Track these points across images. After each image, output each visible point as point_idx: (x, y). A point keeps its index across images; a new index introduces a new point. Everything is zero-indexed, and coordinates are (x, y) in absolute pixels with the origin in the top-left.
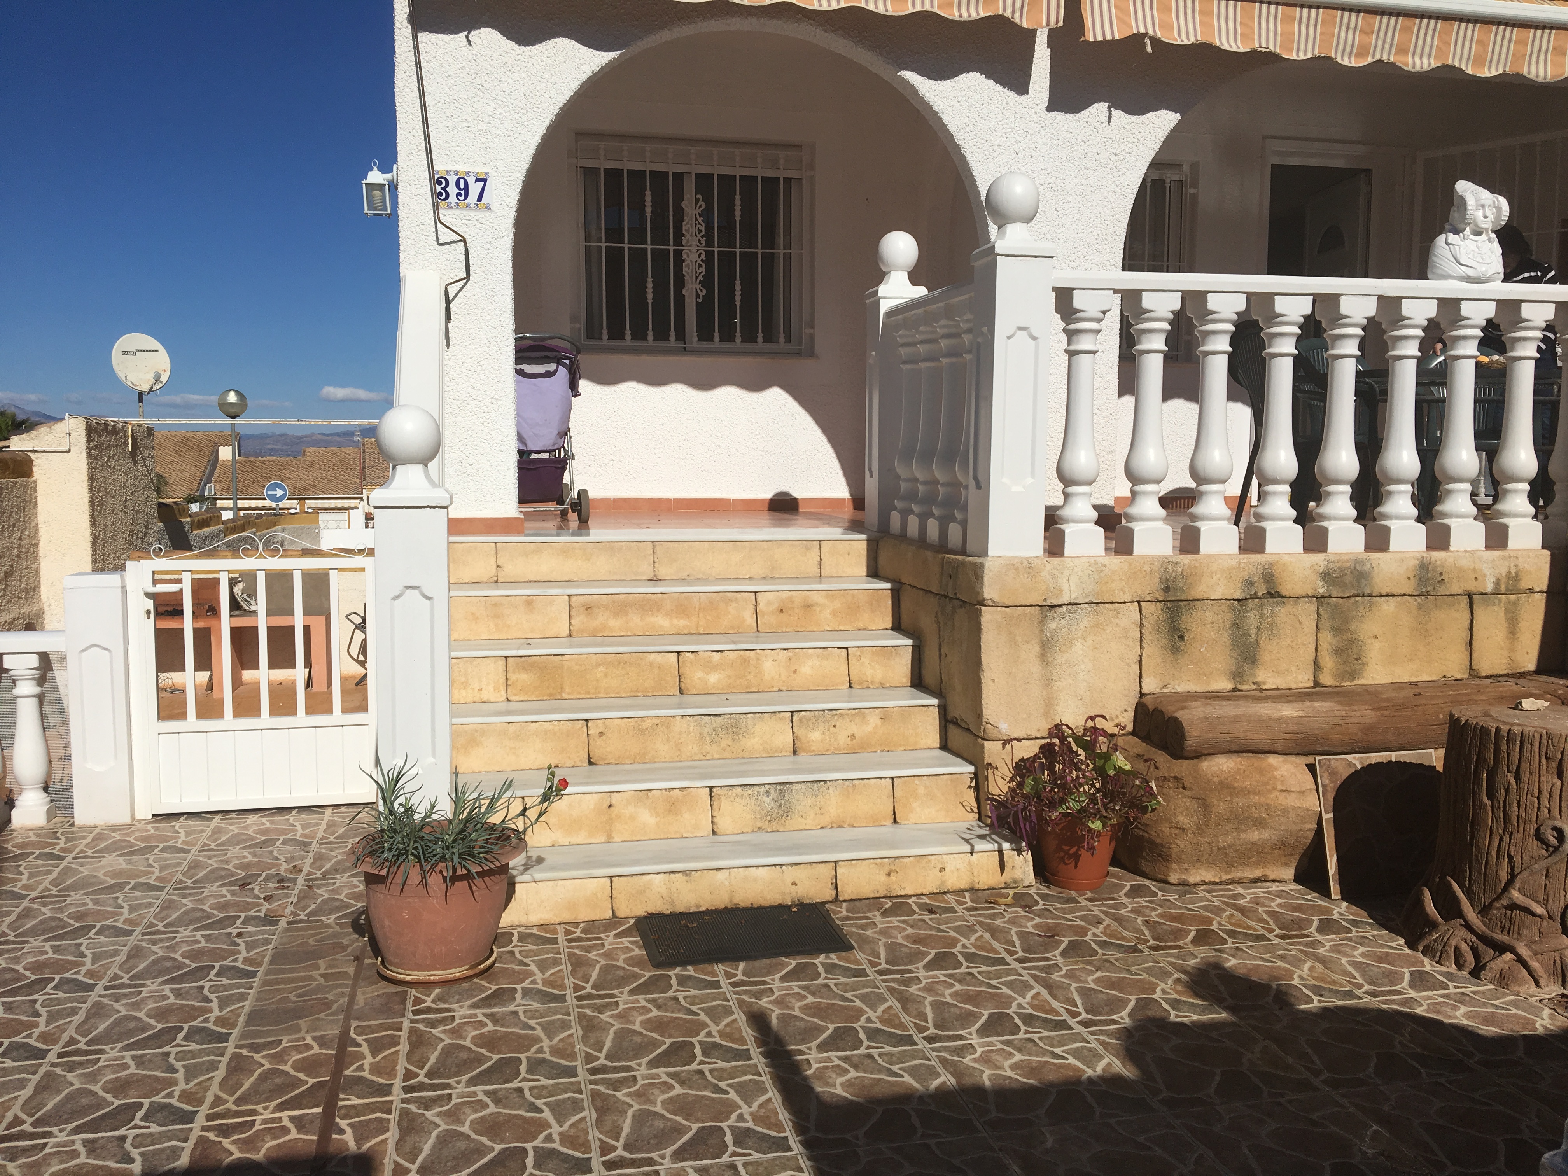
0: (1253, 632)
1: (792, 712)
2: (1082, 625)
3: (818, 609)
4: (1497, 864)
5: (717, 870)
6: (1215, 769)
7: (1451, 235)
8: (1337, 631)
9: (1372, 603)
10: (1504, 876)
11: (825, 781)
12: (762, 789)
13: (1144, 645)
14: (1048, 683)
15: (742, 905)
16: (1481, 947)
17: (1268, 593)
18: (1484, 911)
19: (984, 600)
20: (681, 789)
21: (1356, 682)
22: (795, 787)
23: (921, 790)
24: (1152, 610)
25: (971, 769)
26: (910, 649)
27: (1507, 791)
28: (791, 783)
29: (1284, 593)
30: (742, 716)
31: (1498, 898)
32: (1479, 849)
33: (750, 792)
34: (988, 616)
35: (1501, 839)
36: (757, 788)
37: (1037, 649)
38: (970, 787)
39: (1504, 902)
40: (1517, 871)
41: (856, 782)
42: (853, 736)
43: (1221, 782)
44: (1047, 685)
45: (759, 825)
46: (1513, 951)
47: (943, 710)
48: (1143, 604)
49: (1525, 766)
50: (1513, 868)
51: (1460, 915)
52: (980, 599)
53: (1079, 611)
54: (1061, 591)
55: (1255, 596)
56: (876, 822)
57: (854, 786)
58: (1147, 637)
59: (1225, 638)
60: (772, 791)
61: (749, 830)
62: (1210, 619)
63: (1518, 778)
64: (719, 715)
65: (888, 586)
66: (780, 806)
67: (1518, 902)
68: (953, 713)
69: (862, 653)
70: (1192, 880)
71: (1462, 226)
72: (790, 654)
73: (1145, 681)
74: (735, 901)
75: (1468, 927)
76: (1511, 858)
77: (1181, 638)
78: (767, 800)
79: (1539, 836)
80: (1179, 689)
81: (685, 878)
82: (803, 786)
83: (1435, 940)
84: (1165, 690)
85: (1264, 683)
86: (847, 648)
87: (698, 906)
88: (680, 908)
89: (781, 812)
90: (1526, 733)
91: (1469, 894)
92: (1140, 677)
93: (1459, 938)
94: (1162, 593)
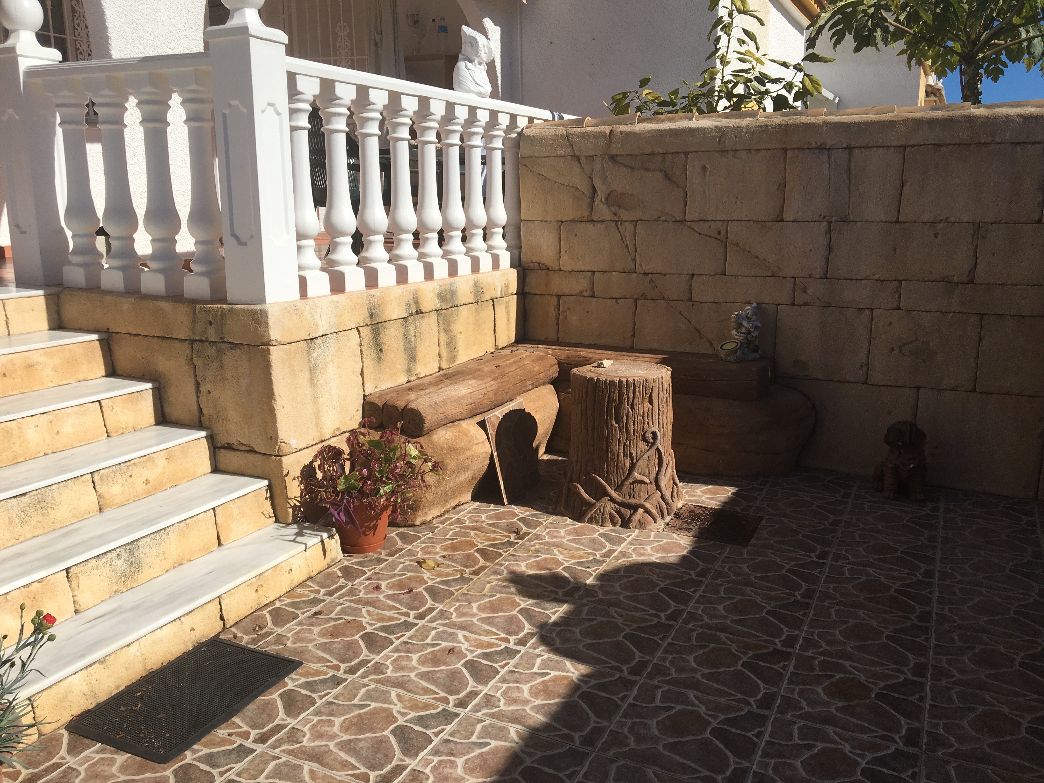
0: (413, 339)
1: (91, 473)
2: (331, 351)
3: (39, 367)
4: (624, 460)
5: (128, 646)
6: (442, 439)
7: (468, 63)
8: (447, 331)
9: (458, 311)
10: (628, 465)
11: (164, 529)
12: (114, 554)
13: (364, 360)
14: (315, 399)
15: (155, 667)
16: (622, 510)
17: (417, 311)
18: (618, 488)
19: (270, 341)
20: (39, 581)
21: (455, 364)
22: (141, 543)
23: (236, 512)
24: (365, 331)
25: (266, 483)
26: (150, 392)
27: (627, 416)
28: (137, 540)
29: (424, 310)
30: (47, 490)
31: (627, 478)
32: (613, 454)
33: (104, 560)
34: (276, 354)
35: (625, 445)
36: (109, 555)
37: (307, 375)
38: (267, 498)
39: (631, 480)
40: (635, 461)
41: (188, 521)
42: (147, 482)
43: (450, 447)
44: (315, 402)
45: (115, 588)
46: (642, 506)
47: (211, 439)
48: (360, 329)
49: (636, 400)
50: (632, 461)
51: (606, 494)
52: (265, 340)
53: (328, 340)
54: (317, 326)
55: (411, 315)
56: (207, 551)
57: (188, 525)
58: (365, 352)
59: (401, 347)
60: (123, 553)
61: (108, 597)
62: (393, 334)
63: (633, 408)
64: (24, 494)
65: (95, 337)
66: (131, 564)
67: (639, 479)
68: (222, 440)
69: (114, 403)
70: (428, 518)
71: (473, 58)
72: (50, 416)
73: (366, 385)
74: (148, 668)
75: (612, 500)
76: (631, 455)
77: (381, 350)
78: (119, 562)
79: (644, 439)
80: (384, 388)
81: (102, 666)
82: (148, 539)
83: (595, 513)
84: (377, 390)
85: (420, 374)
86: (99, 401)
87: (117, 688)
88: (103, 697)
89: (133, 570)
90: (636, 381)
91: (607, 480)
92: (363, 383)
93: (609, 507)
94: (369, 319)
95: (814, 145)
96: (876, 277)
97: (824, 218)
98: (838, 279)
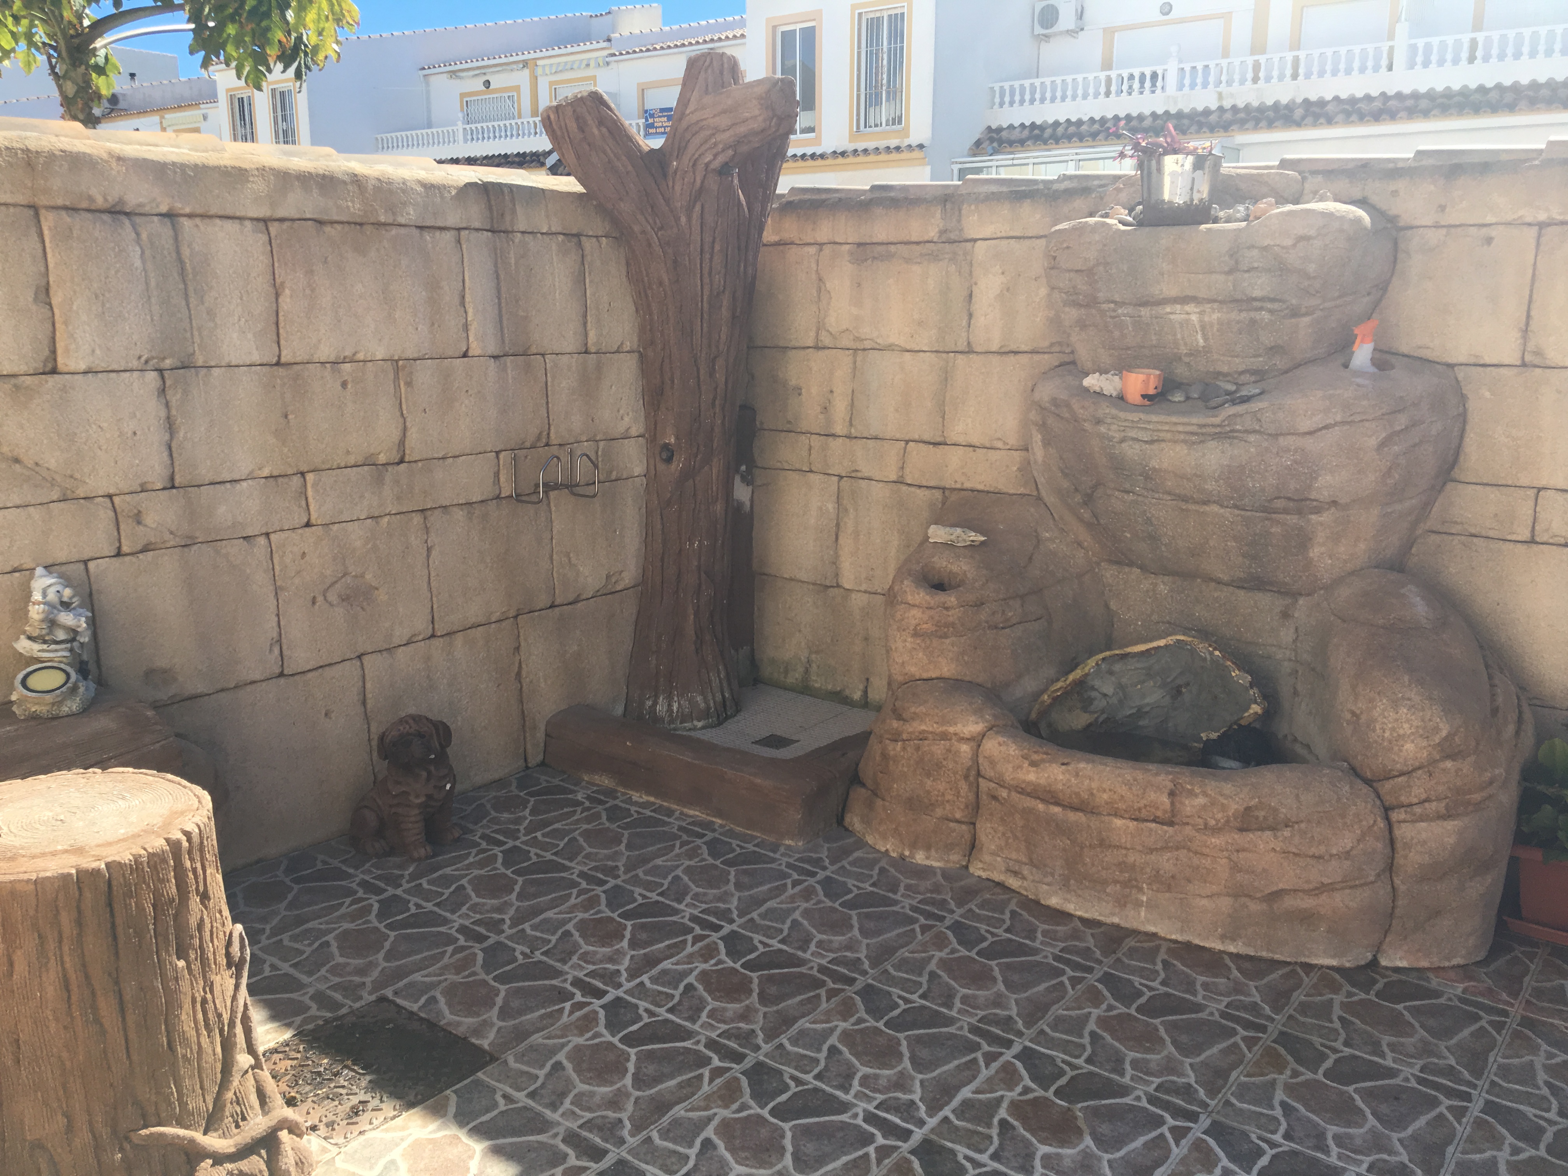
95: (100, 202)
96: (266, 472)
97: (146, 362)
98: (199, 486)
